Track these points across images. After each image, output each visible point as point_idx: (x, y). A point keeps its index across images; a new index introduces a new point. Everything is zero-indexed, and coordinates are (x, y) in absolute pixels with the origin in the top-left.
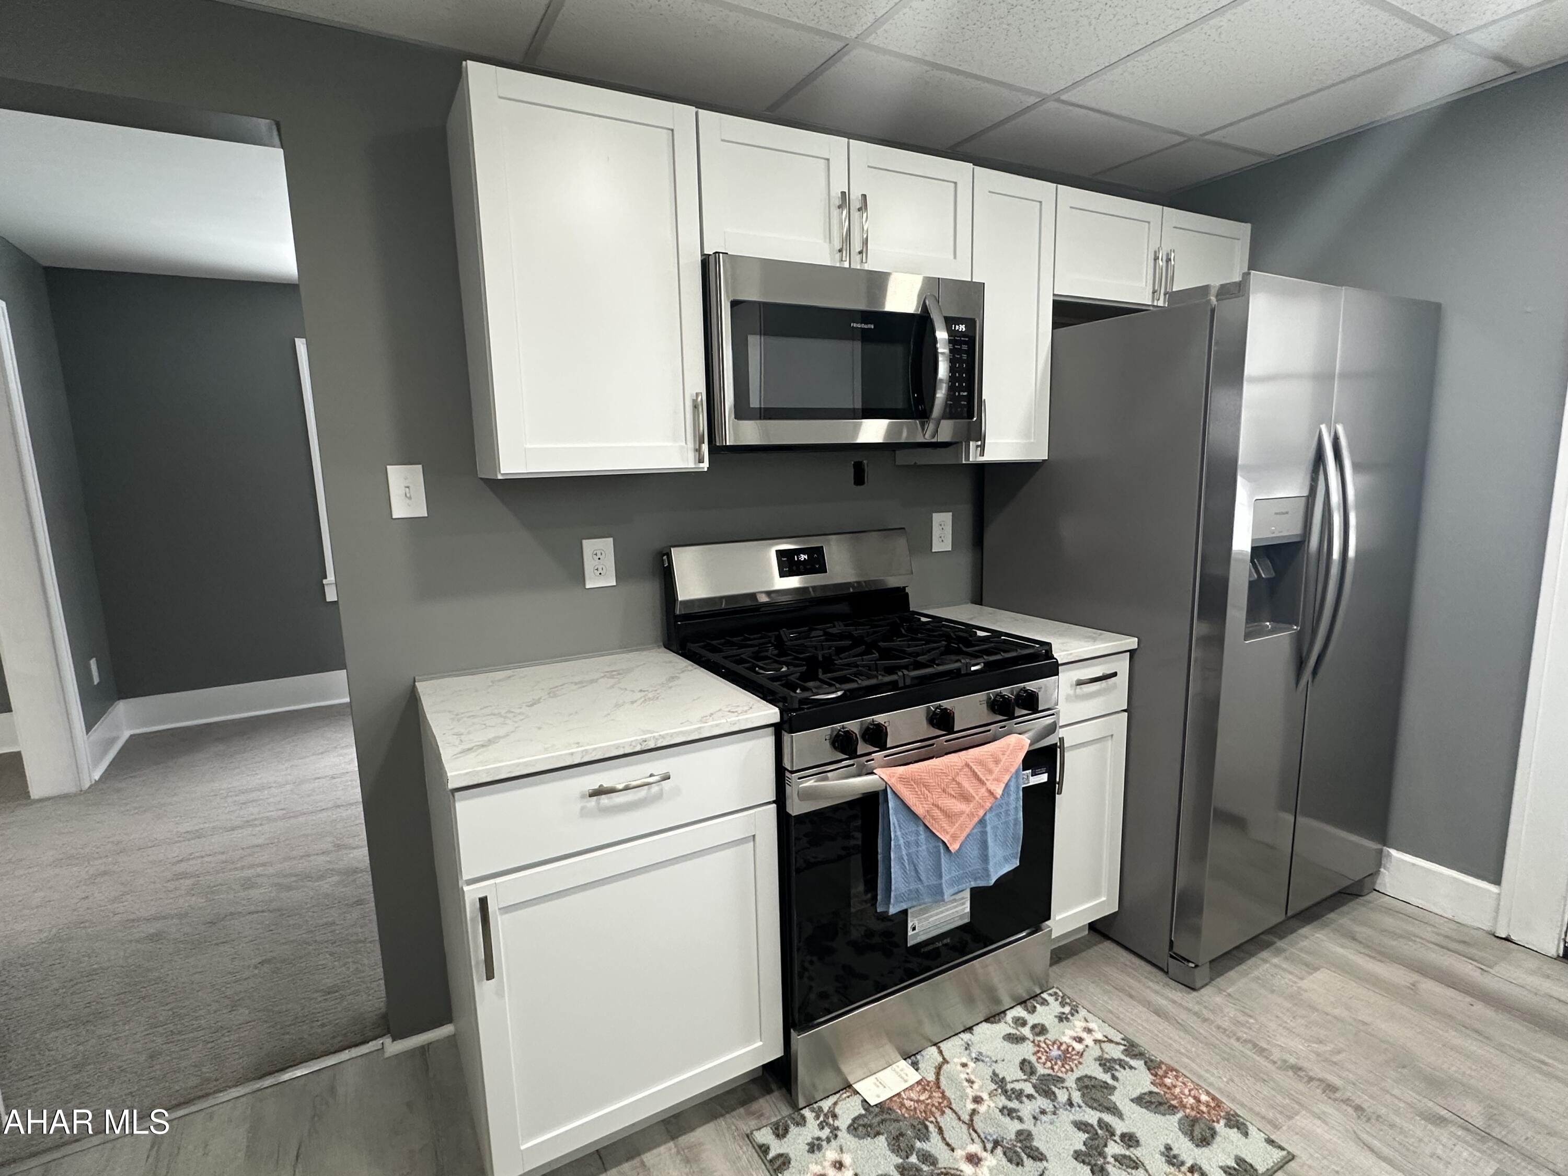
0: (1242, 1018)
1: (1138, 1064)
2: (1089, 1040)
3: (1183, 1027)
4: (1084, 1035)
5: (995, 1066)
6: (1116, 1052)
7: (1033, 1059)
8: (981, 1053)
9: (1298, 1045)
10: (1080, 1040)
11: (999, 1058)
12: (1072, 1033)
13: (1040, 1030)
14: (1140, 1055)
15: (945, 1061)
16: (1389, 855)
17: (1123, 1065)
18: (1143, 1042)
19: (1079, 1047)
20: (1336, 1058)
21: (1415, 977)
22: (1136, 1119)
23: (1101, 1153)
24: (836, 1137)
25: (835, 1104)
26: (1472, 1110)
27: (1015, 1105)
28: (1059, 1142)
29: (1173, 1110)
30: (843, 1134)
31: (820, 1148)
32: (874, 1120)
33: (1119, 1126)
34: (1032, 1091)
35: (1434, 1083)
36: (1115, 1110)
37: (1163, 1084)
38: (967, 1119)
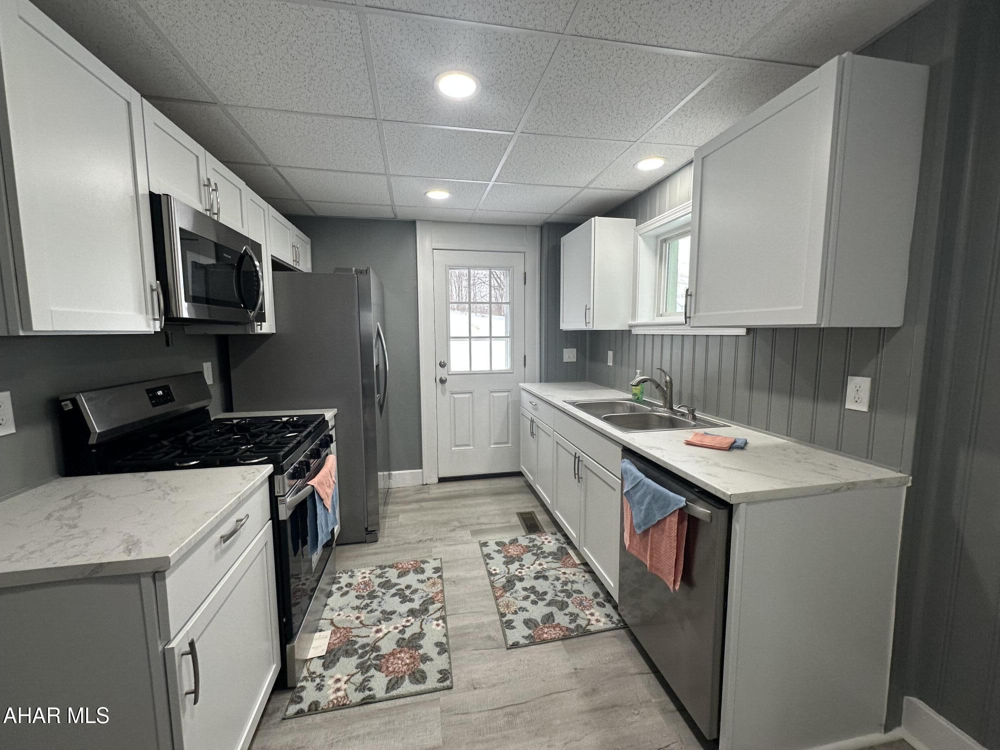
0: (397, 539)
1: (387, 569)
2: (367, 575)
3: (386, 553)
4: (364, 575)
5: (349, 606)
6: (379, 571)
7: (358, 593)
8: (340, 607)
9: (414, 536)
10: (365, 577)
11: (347, 602)
12: (359, 578)
13: (349, 585)
15: (332, 620)
16: (392, 474)
17: (385, 573)
18: (384, 564)
19: (367, 579)
20: (425, 532)
21: (419, 504)
22: (404, 582)
23: (407, 596)
24: (324, 676)
25: (308, 670)
26: (456, 524)
27: (369, 609)
28: (392, 603)
29: (409, 571)
30: (325, 673)
31: (323, 686)
32: (330, 659)
33: (403, 587)
34: (370, 601)
35: (445, 523)
36: (396, 584)
37: (400, 568)
38: (361, 625)
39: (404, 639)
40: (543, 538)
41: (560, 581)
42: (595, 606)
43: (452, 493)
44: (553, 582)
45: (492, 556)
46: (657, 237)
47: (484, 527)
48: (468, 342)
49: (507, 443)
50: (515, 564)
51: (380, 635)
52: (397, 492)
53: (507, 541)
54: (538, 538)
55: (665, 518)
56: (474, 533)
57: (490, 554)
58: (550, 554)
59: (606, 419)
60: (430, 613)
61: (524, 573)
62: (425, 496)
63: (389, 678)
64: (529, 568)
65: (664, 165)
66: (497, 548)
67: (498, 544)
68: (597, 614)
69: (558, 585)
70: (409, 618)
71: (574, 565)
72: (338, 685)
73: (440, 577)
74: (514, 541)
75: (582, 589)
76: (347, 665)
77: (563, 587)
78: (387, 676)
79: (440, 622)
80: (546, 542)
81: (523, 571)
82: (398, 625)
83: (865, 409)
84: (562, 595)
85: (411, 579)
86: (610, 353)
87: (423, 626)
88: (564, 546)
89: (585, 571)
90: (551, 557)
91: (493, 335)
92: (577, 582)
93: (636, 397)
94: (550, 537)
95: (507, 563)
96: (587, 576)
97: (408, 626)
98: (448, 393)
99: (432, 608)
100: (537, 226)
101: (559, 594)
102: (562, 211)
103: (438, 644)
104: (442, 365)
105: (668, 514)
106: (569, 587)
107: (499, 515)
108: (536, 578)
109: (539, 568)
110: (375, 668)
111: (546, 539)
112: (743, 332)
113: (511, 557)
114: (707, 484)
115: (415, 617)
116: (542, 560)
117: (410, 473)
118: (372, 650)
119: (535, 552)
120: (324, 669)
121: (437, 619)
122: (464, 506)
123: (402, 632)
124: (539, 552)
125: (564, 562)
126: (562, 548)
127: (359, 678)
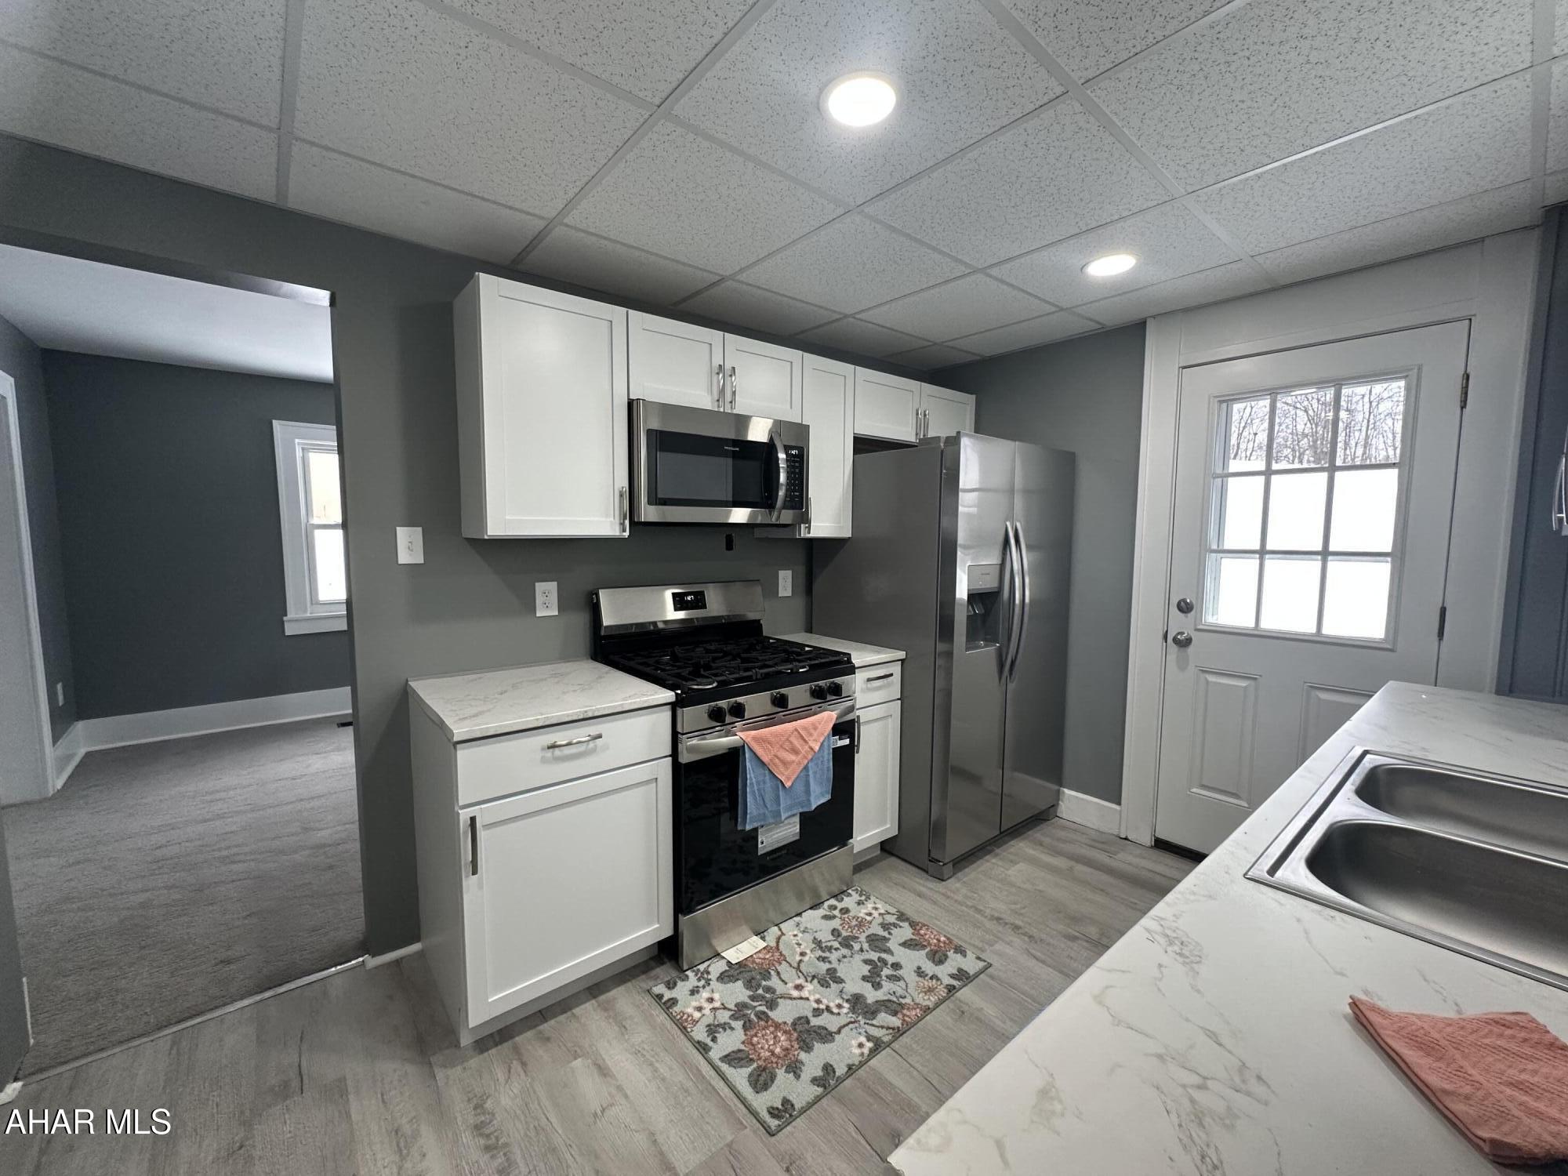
0: (969, 894)
1: (906, 925)
2: (875, 914)
3: (934, 902)
4: (874, 912)
5: (815, 934)
6: (891, 919)
7: (840, 928)
8: (806, 928)
9: (1001, 906)
10: (870, 914)
11: (818, 929)
12: (865, 911)
13: (845, 911)
14: (907, 919)
15: (783, 934)
16: (1063, 792)
17: (895, 925)
18: (909, 913)
19: (869, 918)
20: (1023, 911)
21: (1072, 863)
22: (901, 955)
23: (879, 976)
24: (709, 984)
25: (709, 966)
27: (827, 954)
28: (853, 972)
29: (924, 947)
30: (713, 982)
31: (698, 992)
32: (734, 972)
33: (890, 959)
34: (838, 946)
36: (889, 951)
37: (919, 934)
38: (795, 965)
39: (808, 1022)
51: (795, 993)
52: (1064, 828)
60: (874, 1022)
63: (742, 1047)
70: (846, 1005)
72: (706, 1005)
73: (951, 989)
76: (738, 992)
78: (743, 1043)
79: (870, 1045)
82: (825, 1001)
85: (911, 960)
87: (844, 1031)
97: (832, 1013)
98: (1191, 669)
99: (884, 1018)
103: (828, 1068)
104: (1185, 607)
110: (745, 1023)
115: (853, 1010)
117: (1096, 803)
118: (767, 1002)
120: (718, 978)
121: (869, 1038)
123: (817, 1012)
127: (724, 1017)
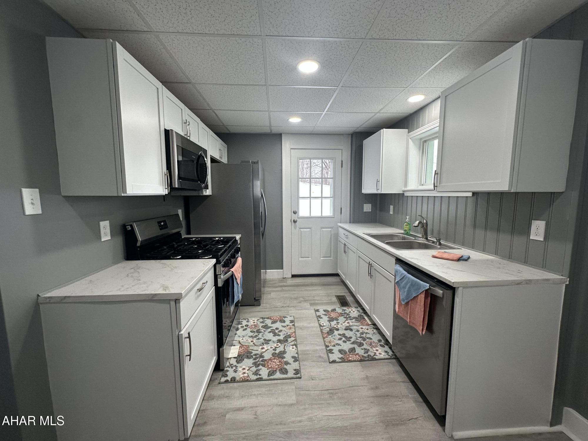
3: (265, 311)
5: (248, 336)
6: (261, 320)
7: (252, 330)
8: (243, 336)
9: (279, 304)
10: (254, 322)
11: (247, 334)
12: (252, 323)
13: (247, 326)
14: (265, 318)
15: (239, 341)
17: (265, 321)
18: (264, 317)
19: (256, 323)
20: (285, 302)
21: (281, 288)
22: (274, 326)
23: (276, 333)
24: (237, 366)
25: (229, 363)
26: (301, 299)
27: (257, 338)
28: (270, 336)
29: (277, 321)
30: (237, 365)
31: (237, 370)
32: (240, 358)
33: (274, 328)
34: (257, 334)
35: (296, 299)
36: (271, 327)
37: (272, 319)
38: (254, 345)
39: (276, 353)
40: (350, 309)
41: (359, 332)
42: (379, 346)
43: (300, 283)
44: (355, 332)
45: (321, 317)
46: (421, 139)
47: (317, 302)
48: (309, 200)
49: (330, 257)
50: (334, 322)
51: (264, 350)
52: (269, 281)
53: (330, 310)
54: (347, 310)
55: (418, 295)
56: (311, 304)
57: (320, 316)
58: (354, 318)
59: (387, 243)
60: (289, 342)
61: (339, 327)
62: (285, 284)
63: (269, 370)
64: (342, 324)
65: (425, 99)
66: (324, 313)
67: (325, 311)
68: (380, 350)
69: (358, 334)
70: (278, 344)
71: (368, 325)
72: (244, 371)
73: (294, 325)
74: (334, 310)
75: (372, 337)
76: (248, 363)
77: (361, 335)
78: (268, 369)
79: (294, 347)
80: (352, 312)
81: (339, 325)
82: (272, 346)
83: (542, 239)
84: (360, 339)
85: (278, 325)
86: (392, 207)
87: (285, 348)
88: (362, 314)
89: (374, 328)
90: (354, 319)
91: (323, 196)
92: (369, 334)
93: (406, 232)
94: (354, 309)
95: (329, 321)
96: (375, 331)
97: (278, 347)
98: (298, 228)
99: (290, 340)
100: (350, 134)
101: (358, 338)
102: (364, 126)
103: (293, 357)
104: (295, 213)
105: (419, 293)
106: (364, 336)
107: (325, 296)
108: (346, 329)
109: (348, 325)
110: (262, 366)
111: (352, 310)
112: (470, 194)
113: (332, 318)
114: (441, 277)
115: (281, 343)
116: (349, 321)
117: (277, 271)
118: (260, 357)
119: (345, 316)
120: (237, 363)
121: (293, 345)
122: (306, 290)
123: (275, 350)
124: (348, 316)
125: (361, 322)
126: (361, 315)
127: (254, 369)
